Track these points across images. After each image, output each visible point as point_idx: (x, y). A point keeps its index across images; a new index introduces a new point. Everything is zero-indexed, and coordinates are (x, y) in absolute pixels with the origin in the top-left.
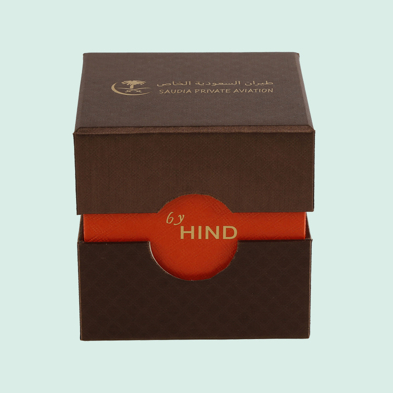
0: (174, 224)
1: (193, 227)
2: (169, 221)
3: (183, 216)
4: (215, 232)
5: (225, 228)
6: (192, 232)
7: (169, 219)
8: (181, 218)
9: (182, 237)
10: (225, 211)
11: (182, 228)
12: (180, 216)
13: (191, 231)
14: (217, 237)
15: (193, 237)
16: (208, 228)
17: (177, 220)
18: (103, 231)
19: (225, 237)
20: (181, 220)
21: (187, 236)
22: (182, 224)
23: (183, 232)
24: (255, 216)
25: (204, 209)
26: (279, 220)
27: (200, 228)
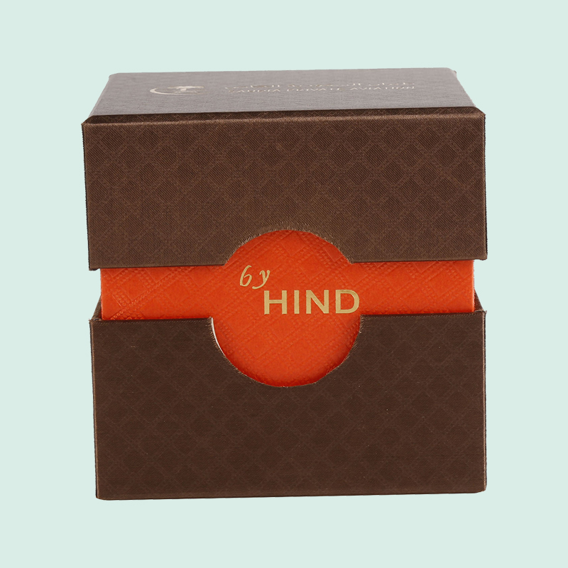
0: (254, 288)
1: (284, 293)
2: (245, 282)
3: (268, 272)
4: (322, 300)
5: (338, 293)
6: (284, 301)
7: (244, 279)
8: (265, 276)
9: (267, 311)
10: (339, 263)
11: (267, 293)
12: (263, 272)
13: (281, 299)
14: (325, 309)
15: (284, 311)
16: (310, 295)
17: (257, 280)
18: (134, 301)
19: (339, 310)
20: (265, 280)
21: (276, 308)
22: (267, 287)
23: (267, 302)
24: (389, 271)
25: (303, 260)
26: (430, 278)
27: (297, 293)
